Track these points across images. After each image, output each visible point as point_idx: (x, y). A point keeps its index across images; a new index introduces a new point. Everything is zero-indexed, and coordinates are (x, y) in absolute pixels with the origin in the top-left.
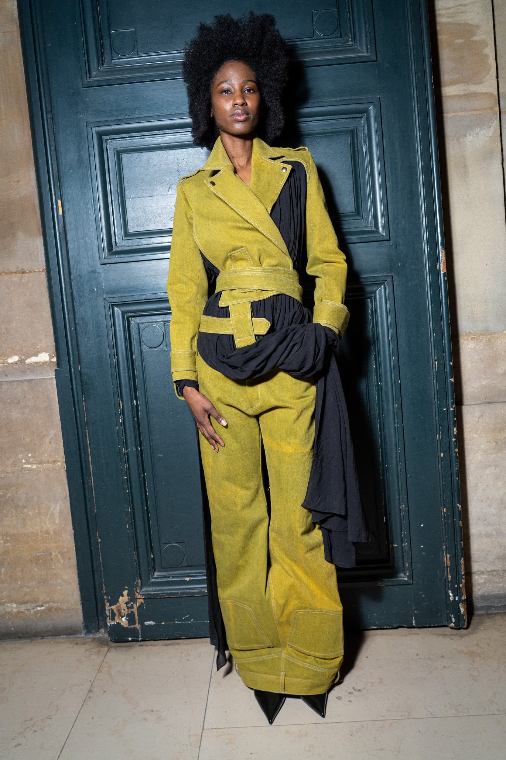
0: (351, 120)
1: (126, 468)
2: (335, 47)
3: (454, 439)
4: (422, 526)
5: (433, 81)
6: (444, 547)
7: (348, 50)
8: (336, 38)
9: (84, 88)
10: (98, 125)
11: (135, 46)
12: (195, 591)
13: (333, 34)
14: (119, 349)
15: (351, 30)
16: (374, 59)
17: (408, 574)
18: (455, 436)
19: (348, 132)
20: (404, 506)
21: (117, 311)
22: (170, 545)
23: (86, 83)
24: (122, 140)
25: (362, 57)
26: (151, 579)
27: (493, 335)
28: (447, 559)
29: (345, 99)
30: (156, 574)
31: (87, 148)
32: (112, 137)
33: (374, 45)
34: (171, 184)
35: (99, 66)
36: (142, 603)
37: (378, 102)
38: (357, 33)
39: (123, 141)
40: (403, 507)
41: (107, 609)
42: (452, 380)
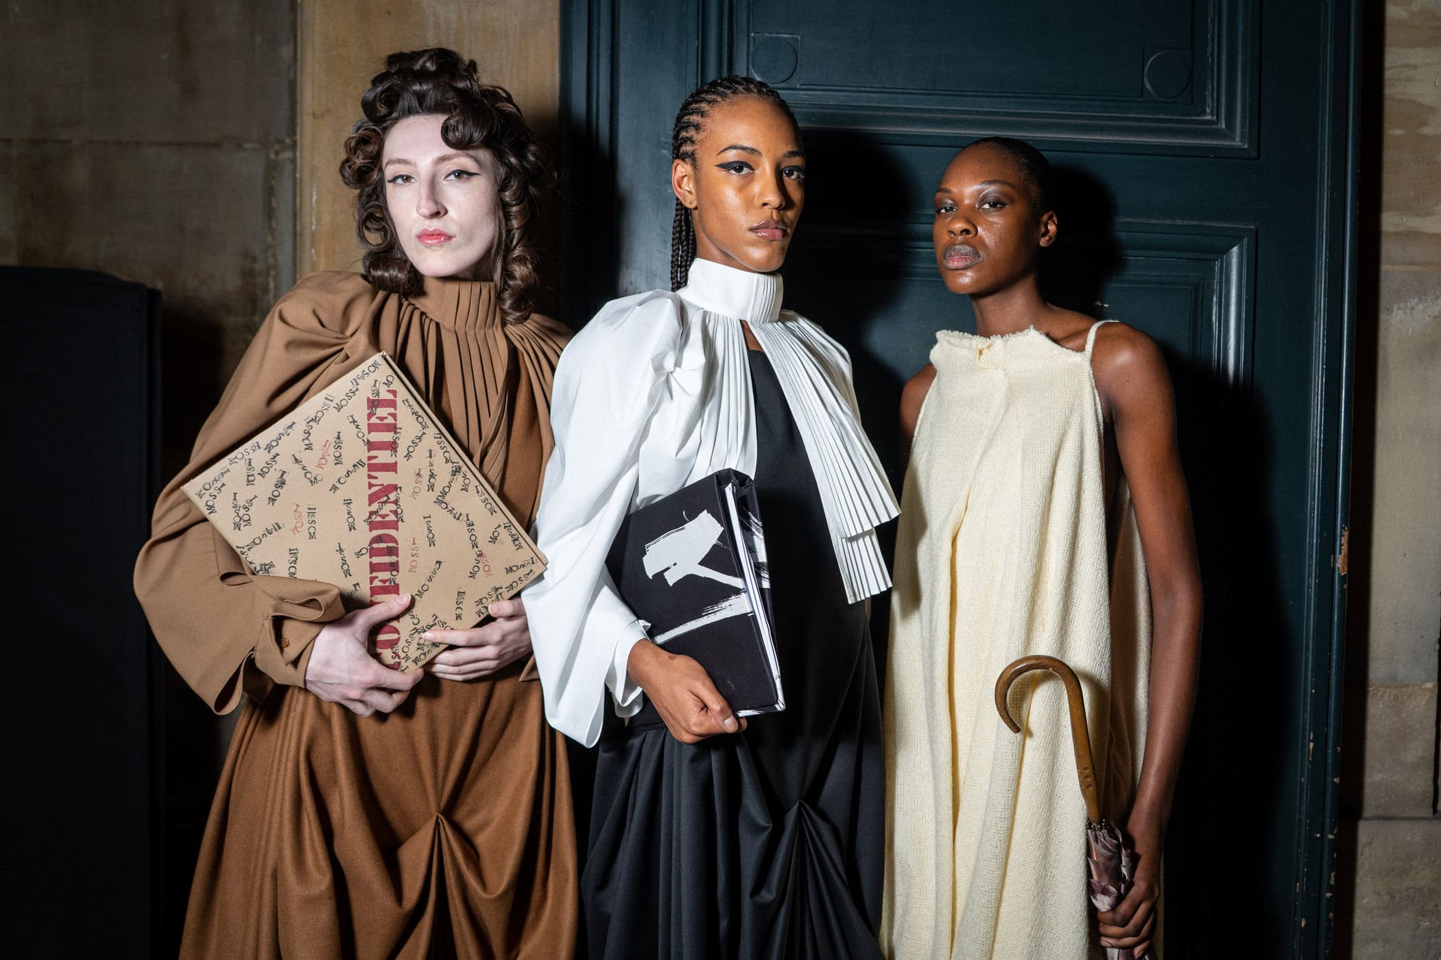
0: (1193, 262)
3: (1328, 895)
7: (1202, 131)
13: (1179, 97)
15: (1213, 93)
16: (1255, 154)
18: (1330, 889)
25: (1232, 147)
27: (1404, 689)
33: (1256, 129)
37: (1253, 238)
38: (1224, 100)
42: (1336, 780)
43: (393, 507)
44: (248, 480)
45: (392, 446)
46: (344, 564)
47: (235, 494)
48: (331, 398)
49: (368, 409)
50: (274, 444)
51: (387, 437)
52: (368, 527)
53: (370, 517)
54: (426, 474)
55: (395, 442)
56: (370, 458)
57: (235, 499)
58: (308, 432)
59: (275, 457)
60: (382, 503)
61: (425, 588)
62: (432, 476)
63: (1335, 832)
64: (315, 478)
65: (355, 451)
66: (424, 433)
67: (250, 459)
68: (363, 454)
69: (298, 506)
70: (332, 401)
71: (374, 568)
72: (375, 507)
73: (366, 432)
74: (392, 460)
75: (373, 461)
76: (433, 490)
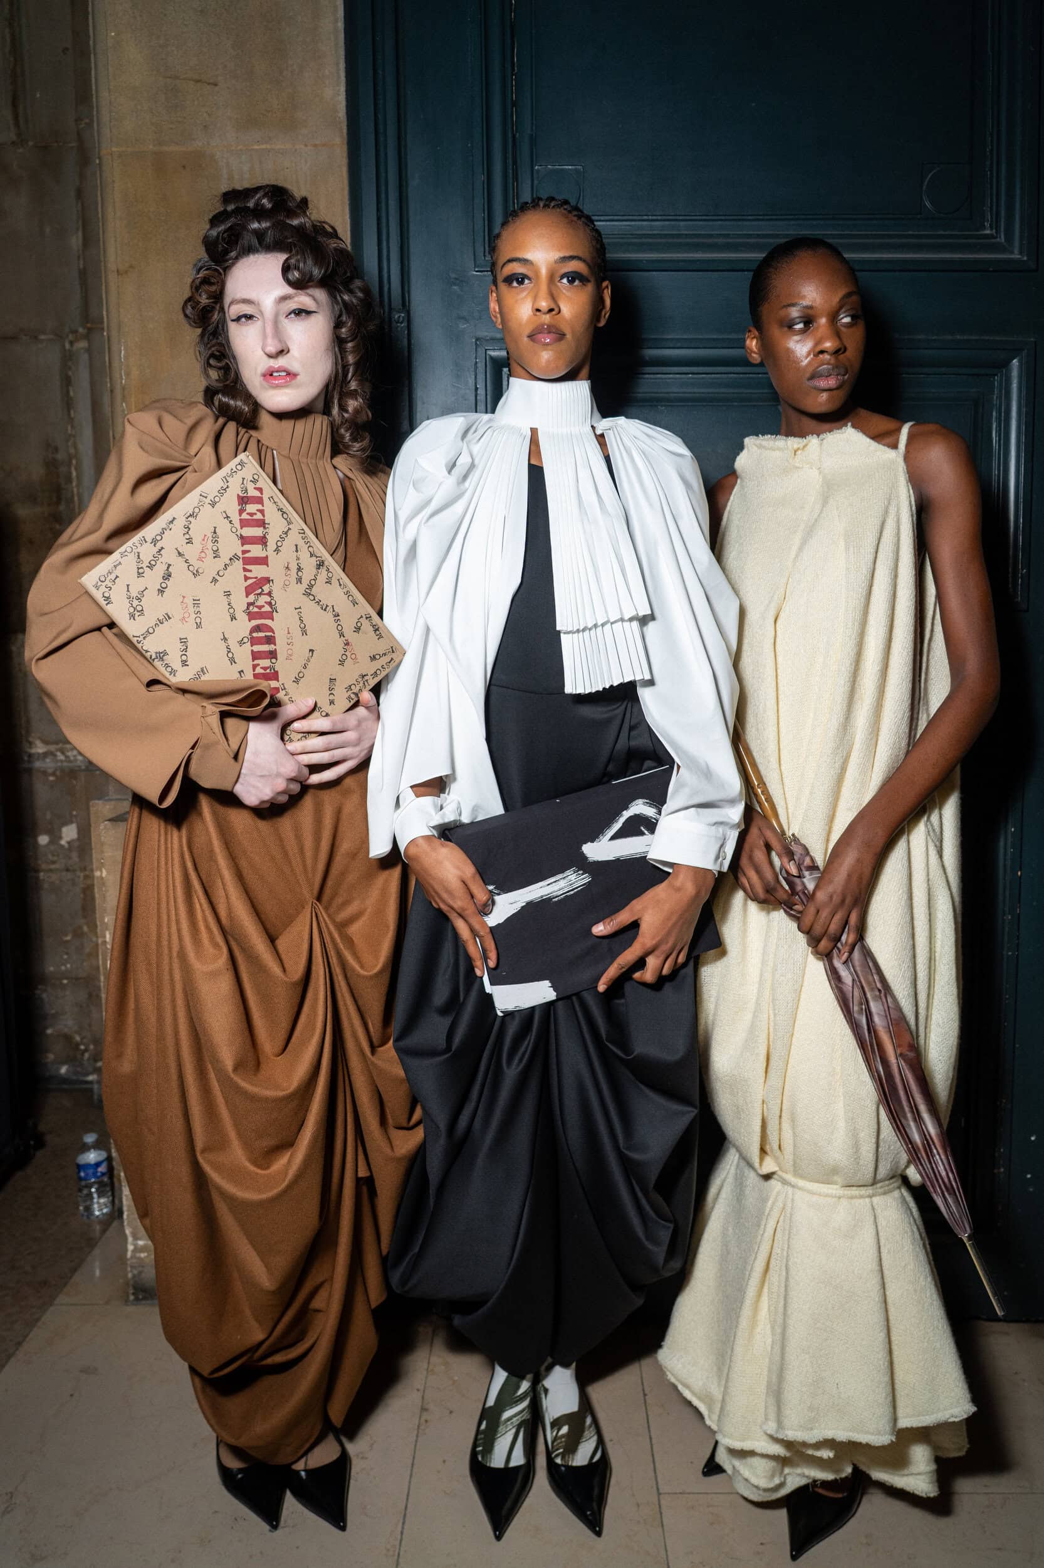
43: (268, 599)
44: (138, 572)
45: (263, 541)
46: (229, 652)
47: (128, 586)
48: (205, 495)
49: (239, 505)
50: (159, 538)
51: (257, 532)
52: (247, 617)
53: (248, 608)
54: (294, 567)
55: (264, 537)
56: (244, 552)
57: (128, 591)
58: (188, 527)
59: (160, 550)
60: (258, 594)
61: (301, 675)
62: (299, 569)
64: (197, 571)
65: (230, 545)
66: (289, 529)
67: (138, 553)
68: (238, 548)
69: (184, 597)
70: (206, 497)
71: (255, 656)
72: (252, 598)
73: (238, 527)
74: (263, 554)
75: (247, 555)
76: (301, 583)
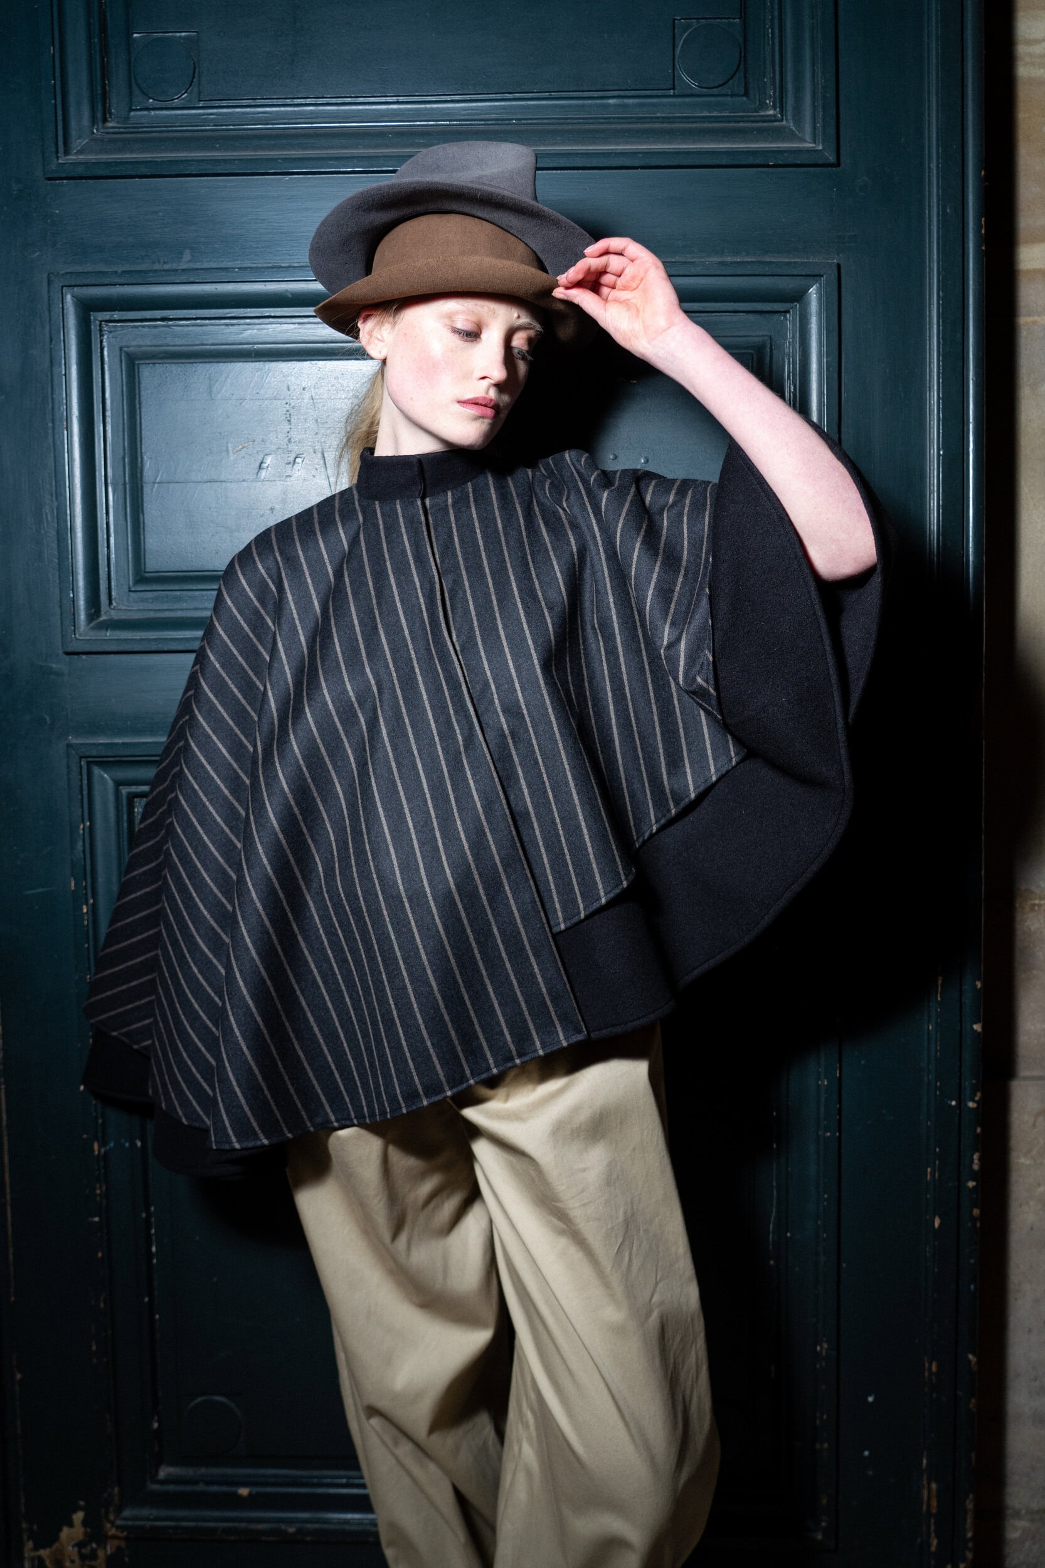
0: (757, 316)
1: (100, 1195)
2: (728, 120)
3: (971, 1184)
4: (870, 1399)
5: (983, 232)
6: (925, 1461)
7: (760, 131)
8: (732, 95)
9: (49, 179)
10: (79, 283)
11: (194, 77)
12: (261, 1526)
13: (725, 86)
14: (101, 879)
15: (774, 78)
16: (832, 159)
17: (824, 1524)
18: (974, 1176)
19: (748, 348)
20: (825, 1346)
21: (103, 777)
22: (204, 1398)
23: (53, 167)
24: (144, 327)
25: (799, 151)
26: (149, 1483)
28: (929, 1493)
29: (746, 260)
30: (164, 1472)
31: (48, 340)
32: (116, 315)
33: (833, 122)
34: (267, 451)
35: (93, 125)
36: (119, 1548)
37: (834, 277)
38: (790, 87)
39: (146, 330)
40: (823, 1348)
41: (26, 1555)
42: (977, 1027)
63: (977, 1098)
